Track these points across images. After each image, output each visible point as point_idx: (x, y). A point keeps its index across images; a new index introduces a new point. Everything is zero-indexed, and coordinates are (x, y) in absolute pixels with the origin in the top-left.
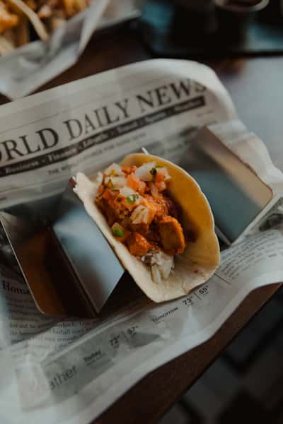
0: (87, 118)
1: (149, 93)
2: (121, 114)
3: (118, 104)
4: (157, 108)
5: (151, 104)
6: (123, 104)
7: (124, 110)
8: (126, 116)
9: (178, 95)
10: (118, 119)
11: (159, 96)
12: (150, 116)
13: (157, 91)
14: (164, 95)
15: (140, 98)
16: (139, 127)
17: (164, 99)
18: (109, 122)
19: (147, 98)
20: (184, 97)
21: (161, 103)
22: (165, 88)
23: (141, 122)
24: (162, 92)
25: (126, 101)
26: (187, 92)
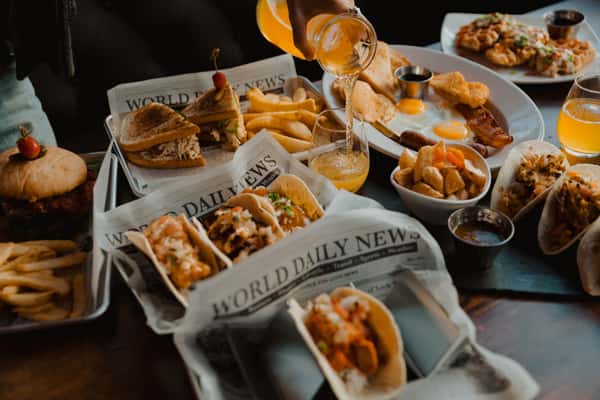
0: (309, 256)
1: (368, 235)
2: (339, 252)
3: (337, 243)
4: (373, 248)
5: (368, 245)
6: (342, 243)
7: (342, 248)
8: (343, 253)
9: (394, 240)
10: (335, 256)
11: (376, 239)
12: (365, 255)
13: (376, 234)
14: (381, 238)
15: (359, 238)
16: (354, 264)
17: (380, 242)
18: (327, 257)
19: (365, 239)
20: (399, 242)
21: (377, 245)
22: (383, 232)
23: (356, 260)
24: (379, 236)
25: (346, 240)
26: (402, 238)
